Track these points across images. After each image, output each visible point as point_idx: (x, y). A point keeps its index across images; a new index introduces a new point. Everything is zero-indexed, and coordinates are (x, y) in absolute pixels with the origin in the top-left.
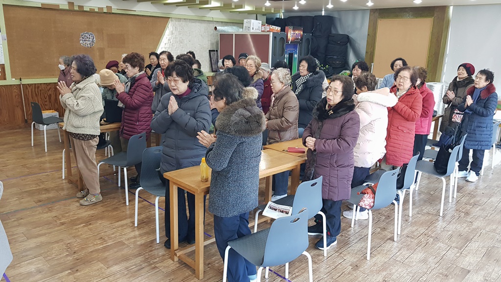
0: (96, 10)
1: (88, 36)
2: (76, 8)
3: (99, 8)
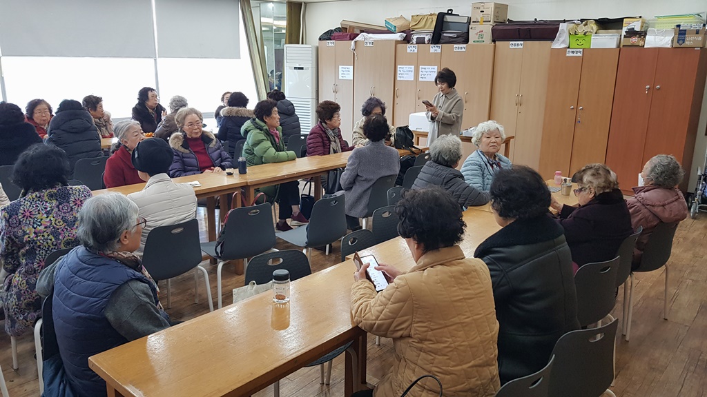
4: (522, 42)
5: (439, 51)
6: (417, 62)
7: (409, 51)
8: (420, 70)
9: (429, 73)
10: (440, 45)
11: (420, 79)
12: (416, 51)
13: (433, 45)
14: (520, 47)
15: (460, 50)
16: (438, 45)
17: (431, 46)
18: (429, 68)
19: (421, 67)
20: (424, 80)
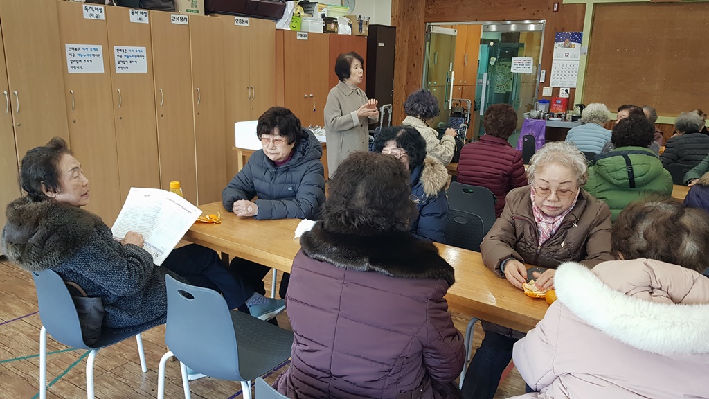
4: (247, 19)
5: (146, 20)
6: (108, 38)
7: (86, 15)
8: (116, 53)
9: (135, 59)
10: (147, 11)
11: (118, 71)
12: (102, 17)
13: (134, 11)
14: (246, 24)
15: (180, 22)
16: (143, 11)
17: (131, 10)
18: (132, 50)
19: (116, 48)
20: (125, 71)
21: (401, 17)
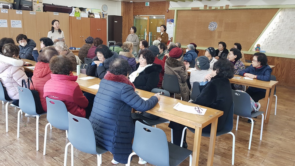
0: (219, 8)
1: (213, 24)
2: (208, 8)
3: (221, 7)
4: (58, 13)
5: (21, 13)
6: (9, 18)
8: (11, 22)
9: (17, 24)
10: (22, 11)
11: (12, 27)
12: (7, 12)
13: (18, 11)
15: (33, 14)
16: (21, 11)
17: (16, 10)
18: (16, 21)
19: (11, 20)
20: (14, 27)
21: (125, 13)
